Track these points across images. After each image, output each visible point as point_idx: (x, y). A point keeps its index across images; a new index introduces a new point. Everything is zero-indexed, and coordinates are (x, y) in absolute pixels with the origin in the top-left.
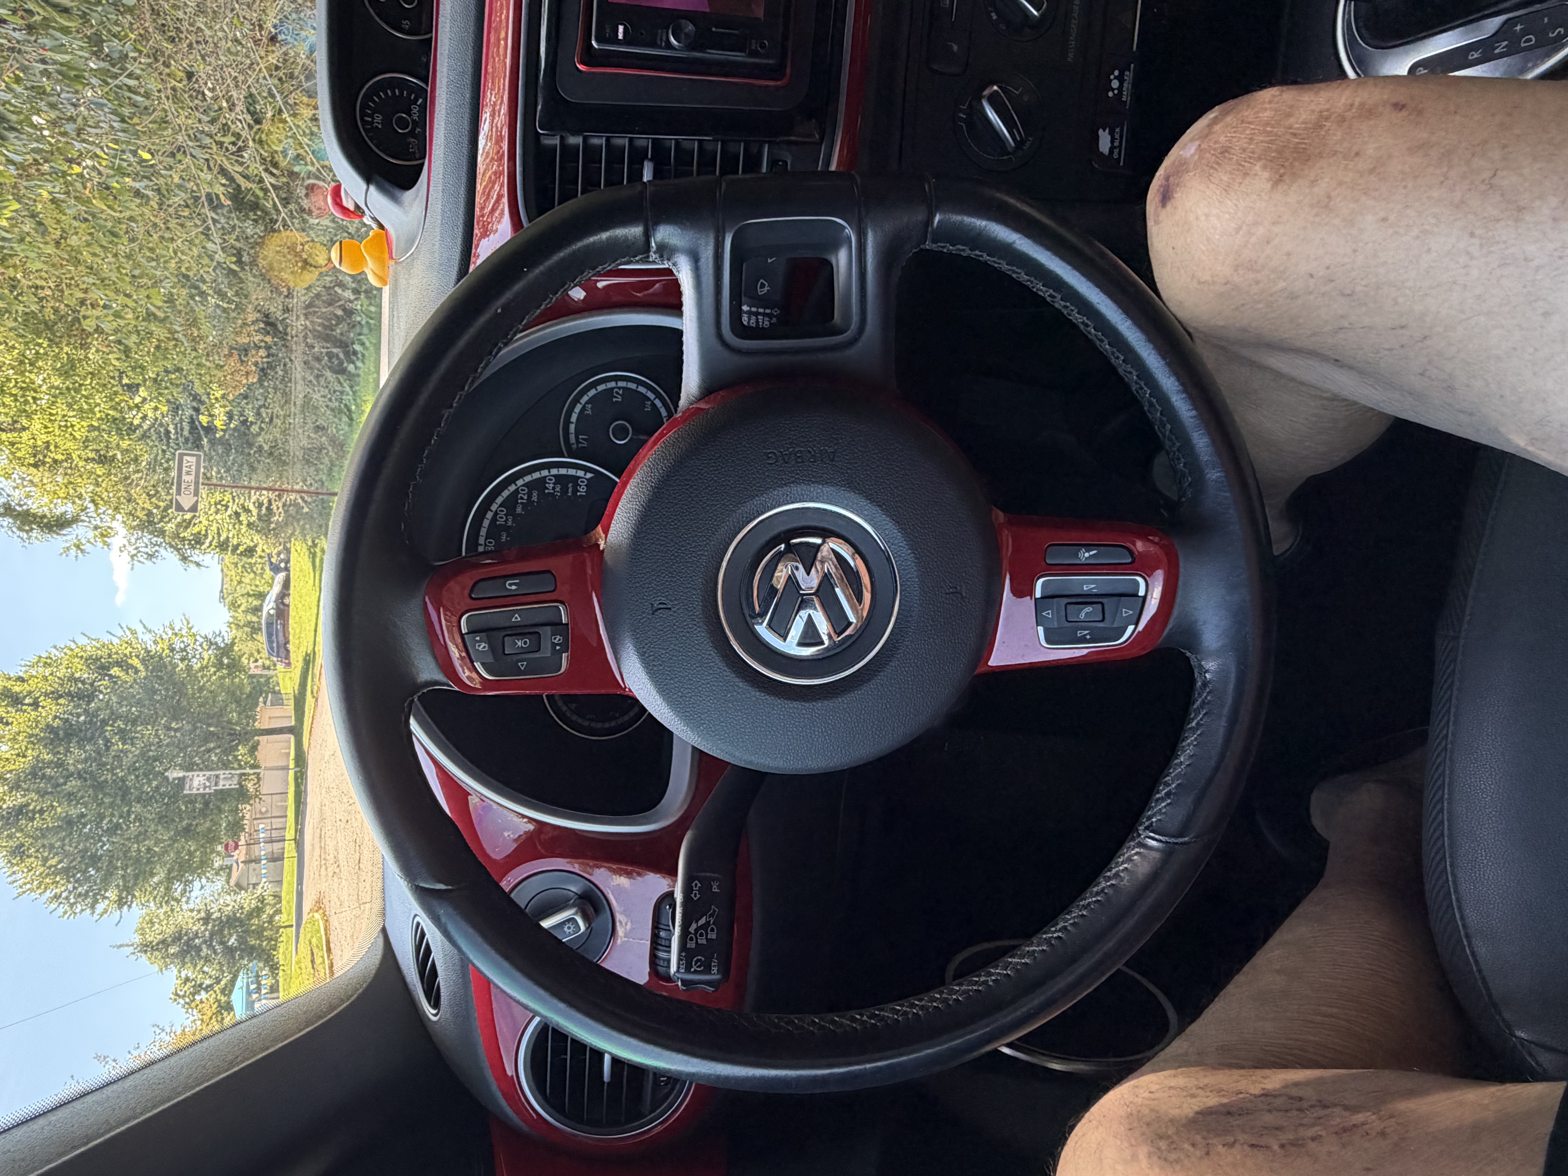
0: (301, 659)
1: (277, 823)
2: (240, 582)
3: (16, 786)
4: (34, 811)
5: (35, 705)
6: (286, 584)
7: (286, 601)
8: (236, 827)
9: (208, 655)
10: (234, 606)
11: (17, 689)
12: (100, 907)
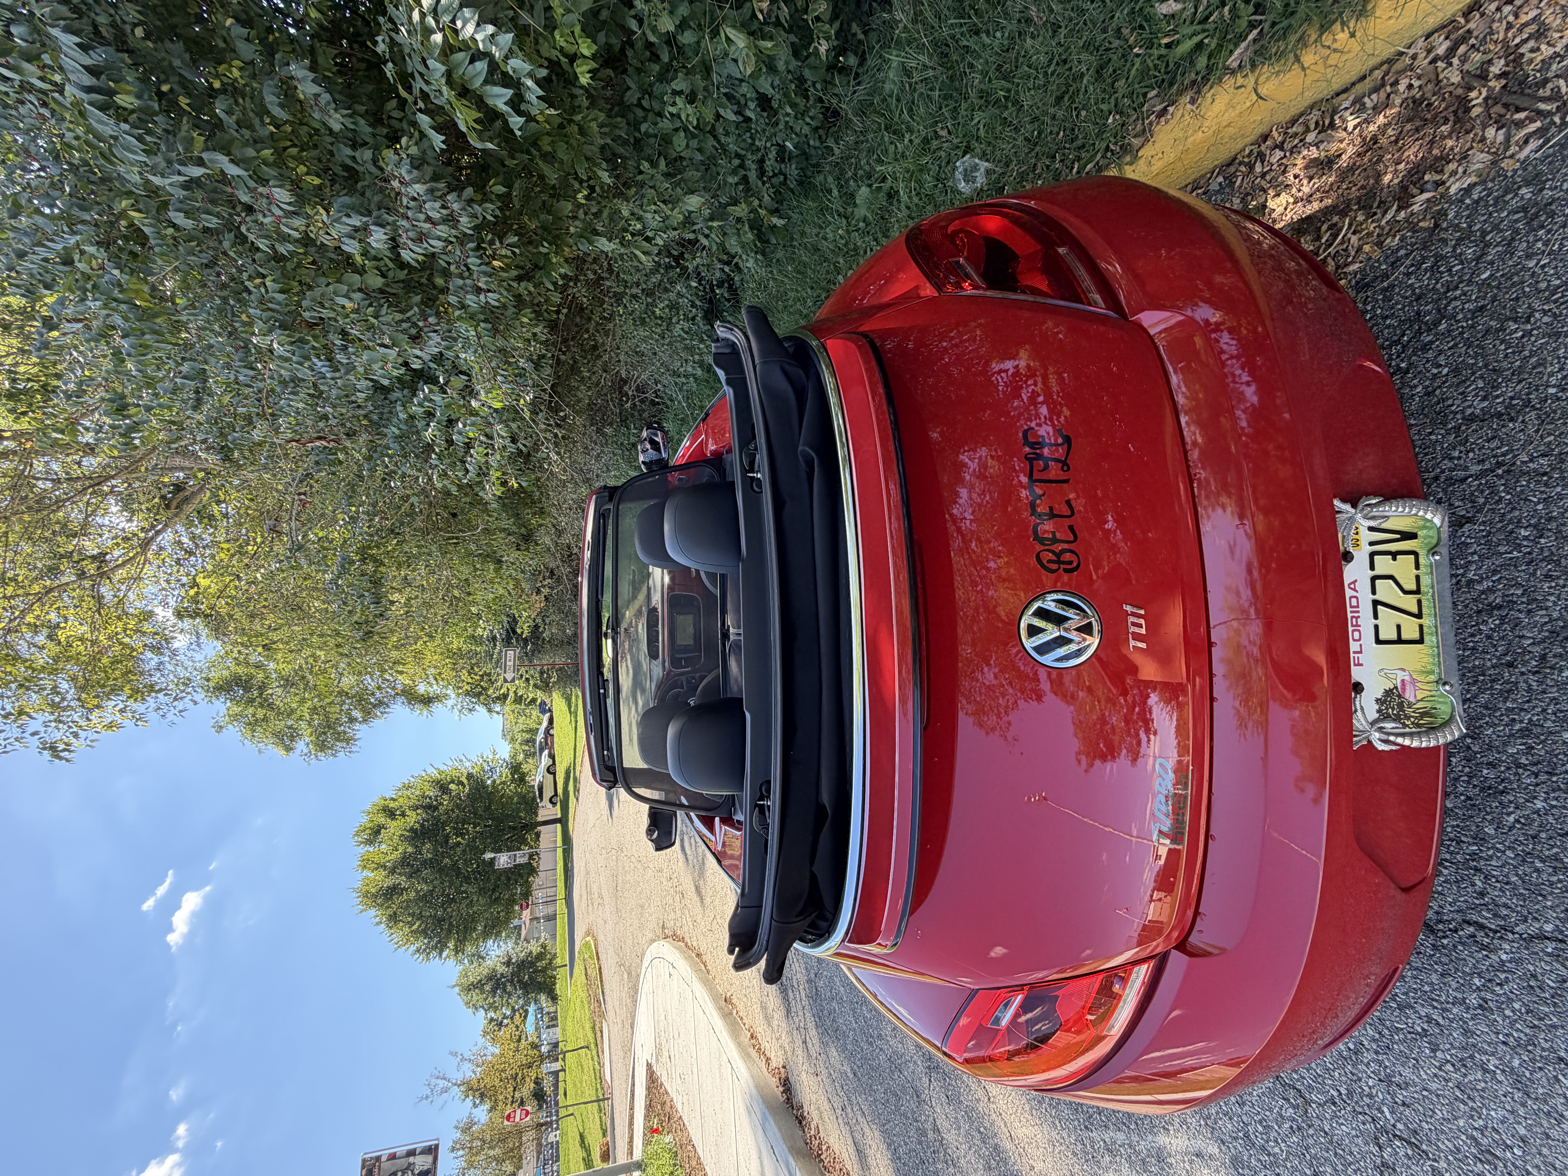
0: (563, 772)
1: (550, 892)
2: (516, 723)
3: (393, 871)
4: (402, 890)
5: (403, 815)
6: (551, 721)
7: (551, 732)
8: (527, 894)
9: (506, 772)
10: (513, 740)
11: (391, 806)
12: (445, 954)
